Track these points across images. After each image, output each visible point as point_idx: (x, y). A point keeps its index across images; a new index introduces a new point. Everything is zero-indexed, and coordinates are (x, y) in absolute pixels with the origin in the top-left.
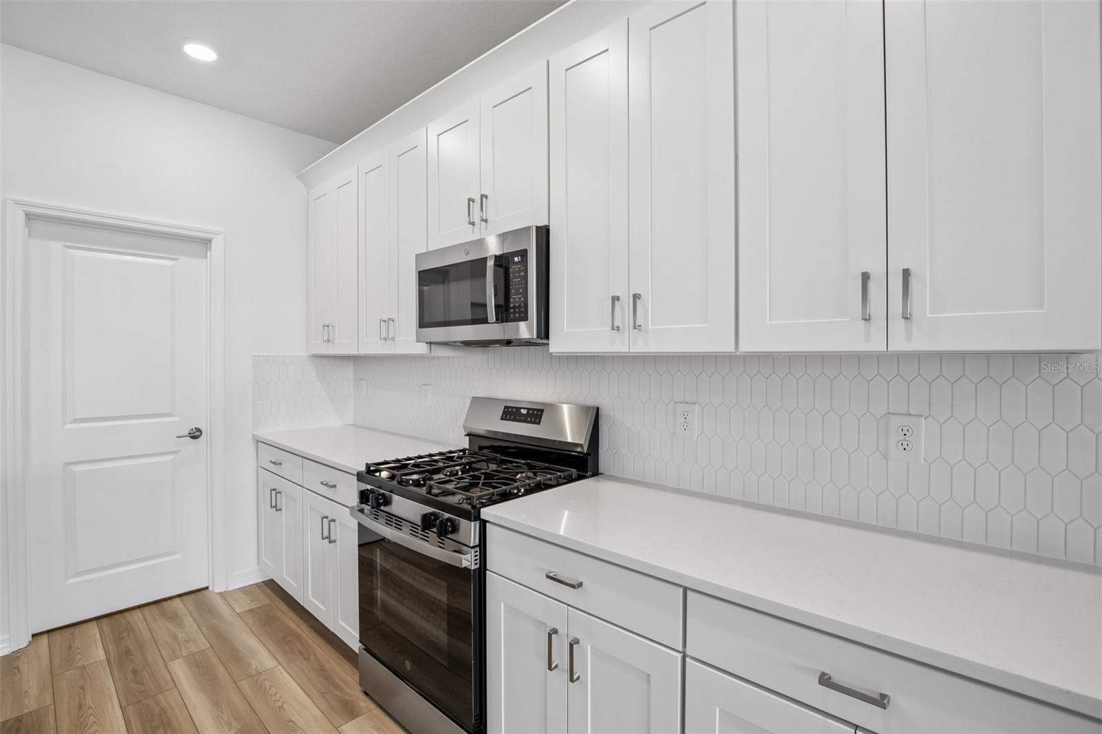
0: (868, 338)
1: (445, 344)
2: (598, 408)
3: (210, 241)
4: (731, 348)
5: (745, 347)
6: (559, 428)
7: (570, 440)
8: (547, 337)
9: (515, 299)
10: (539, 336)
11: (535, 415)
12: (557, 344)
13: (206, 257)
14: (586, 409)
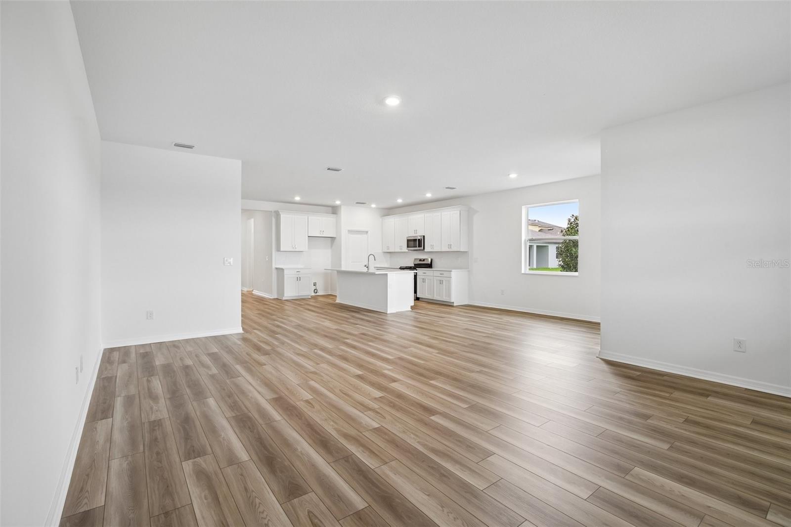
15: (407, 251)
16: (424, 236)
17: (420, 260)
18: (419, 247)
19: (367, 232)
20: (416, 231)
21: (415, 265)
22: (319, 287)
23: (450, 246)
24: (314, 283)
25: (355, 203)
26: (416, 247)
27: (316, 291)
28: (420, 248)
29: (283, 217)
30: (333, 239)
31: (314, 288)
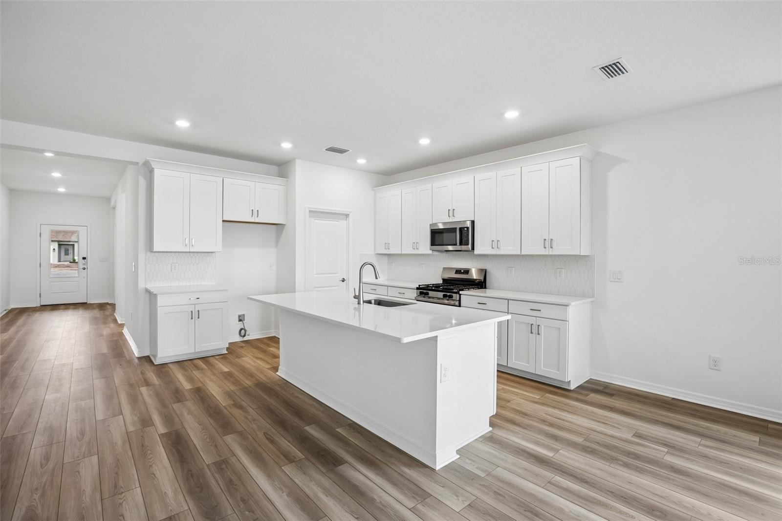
0: (545, 252)
1: (438, 251)
2: (486, 270)
3: (348, 215)
4: (520, 253)
5: (523, 253)
6: (472, 275)
7: (475, 278)
8: (474, 250)
9: (464, 239)
10: (472, 249)
11: (467, 272)
12: (476, 252)
13: (346, 220)
14: (482, 270)
15: (430, 252)
16: (473, 222)
17: (458, 271)
18: (461, 244)
19: (347, 216)
20: (451, 212)
21: (444, 280)
22: (248, 324)
23: (548, 243)
24: (239, 316)
25: (324, 150)
26: (456, 245)
27: (242, 332)
28: (464, 247)
29: (159, 174)
30: (278, 227)
31: (240, 325)
